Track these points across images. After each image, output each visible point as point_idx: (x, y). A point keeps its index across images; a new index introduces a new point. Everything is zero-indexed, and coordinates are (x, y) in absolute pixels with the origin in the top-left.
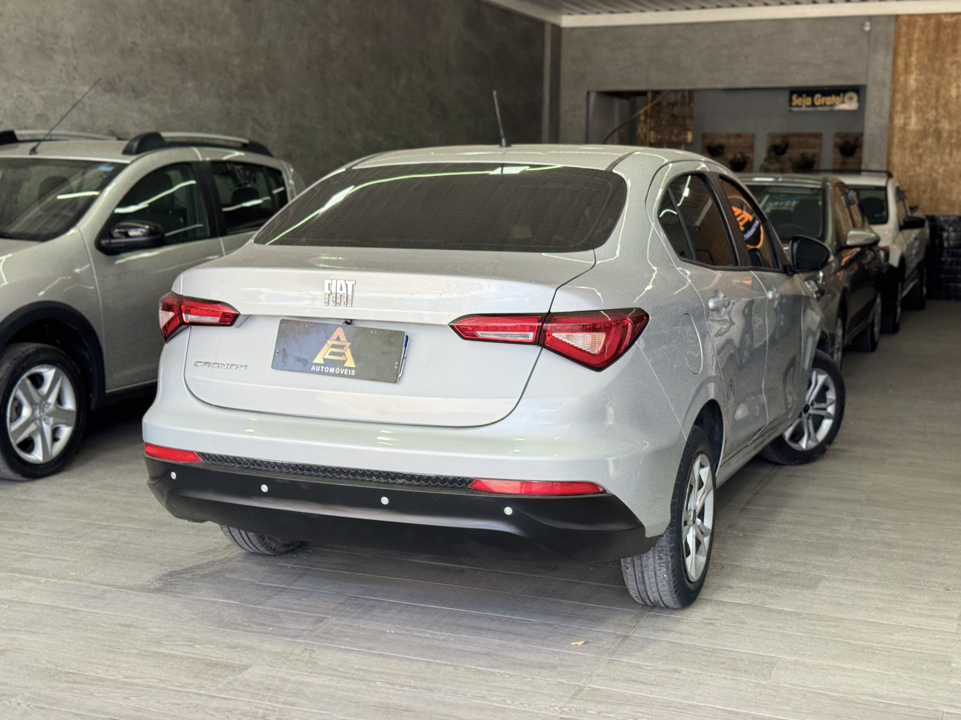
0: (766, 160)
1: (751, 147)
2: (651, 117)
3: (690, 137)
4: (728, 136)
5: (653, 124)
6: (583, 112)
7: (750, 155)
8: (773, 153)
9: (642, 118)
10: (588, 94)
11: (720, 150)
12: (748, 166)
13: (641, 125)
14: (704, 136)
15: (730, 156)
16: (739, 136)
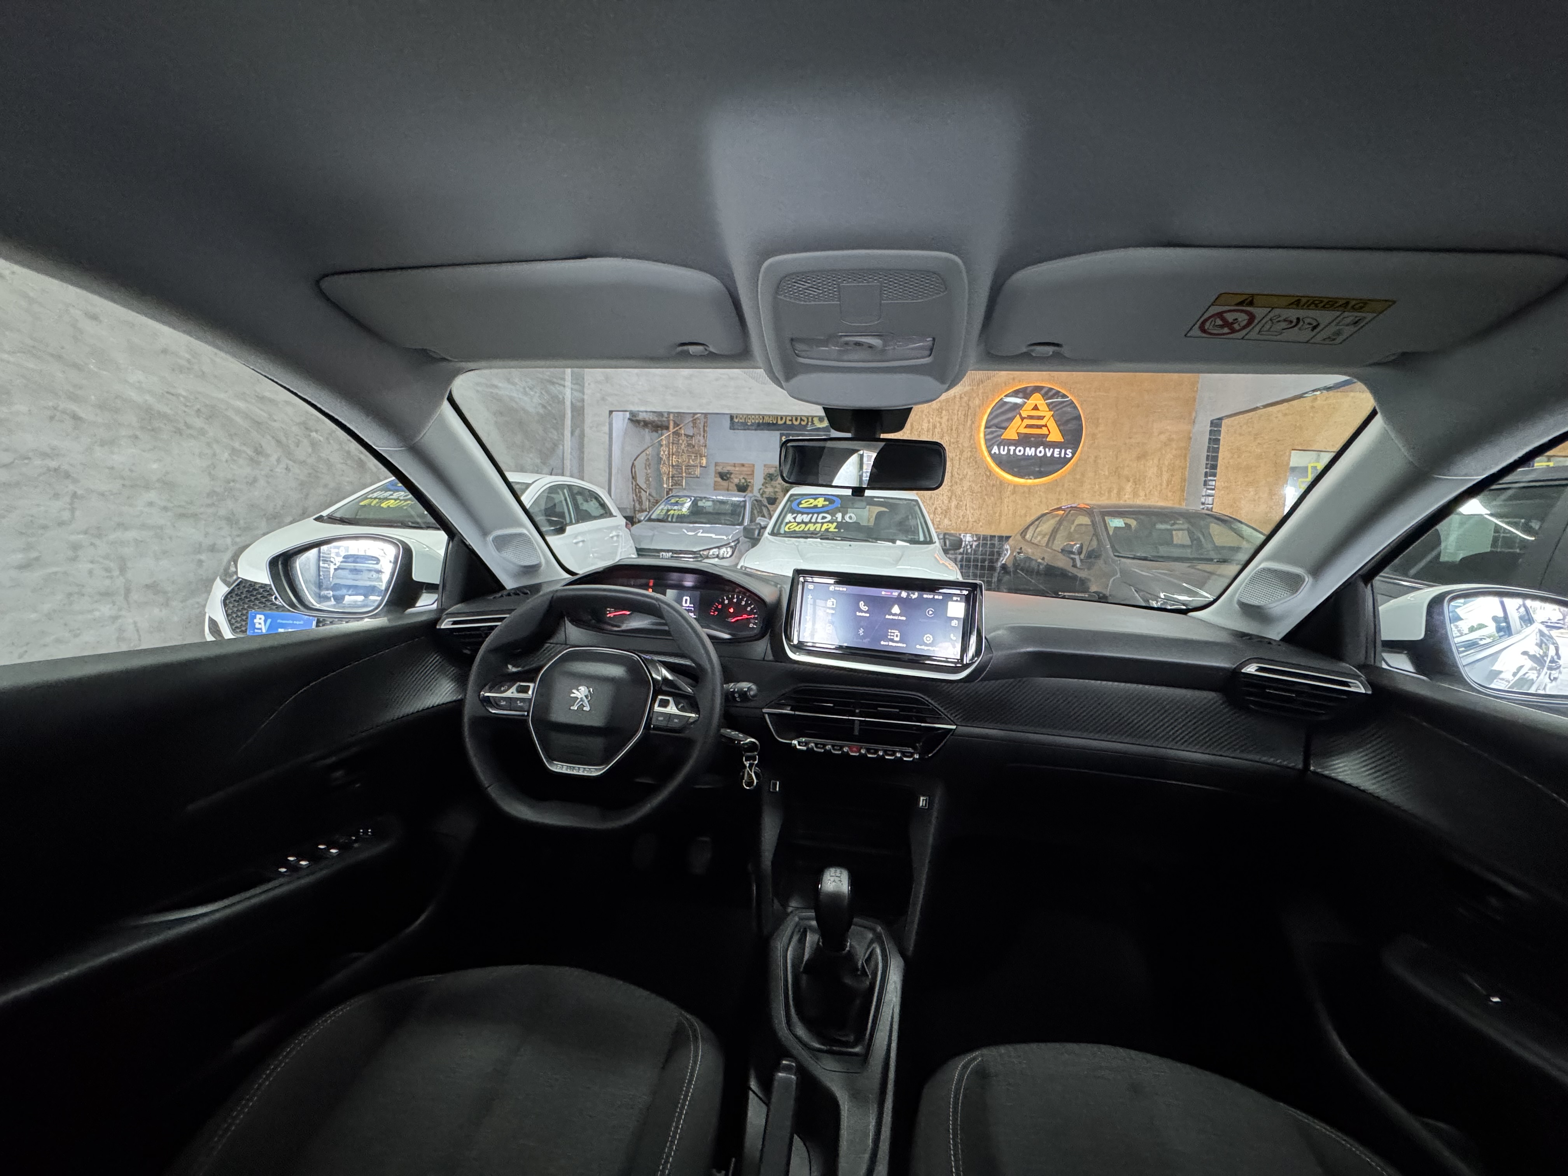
0: (763, 485)
1: (752, 474)
2: (673, 443)
3: (704, 461)
4: (734, 466)
5: (674, 450)
6: (606, 429)
7: (751, 481)
8: (768, 479)
9: (664, 442)
10: (611, 412)
11: (728, 476)
12: (749, 489)
13: (664, 448)
14: (716, 464)
15: (736, 481)
16: (743, 465)
